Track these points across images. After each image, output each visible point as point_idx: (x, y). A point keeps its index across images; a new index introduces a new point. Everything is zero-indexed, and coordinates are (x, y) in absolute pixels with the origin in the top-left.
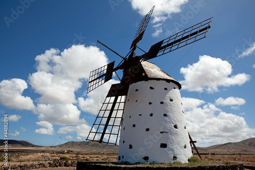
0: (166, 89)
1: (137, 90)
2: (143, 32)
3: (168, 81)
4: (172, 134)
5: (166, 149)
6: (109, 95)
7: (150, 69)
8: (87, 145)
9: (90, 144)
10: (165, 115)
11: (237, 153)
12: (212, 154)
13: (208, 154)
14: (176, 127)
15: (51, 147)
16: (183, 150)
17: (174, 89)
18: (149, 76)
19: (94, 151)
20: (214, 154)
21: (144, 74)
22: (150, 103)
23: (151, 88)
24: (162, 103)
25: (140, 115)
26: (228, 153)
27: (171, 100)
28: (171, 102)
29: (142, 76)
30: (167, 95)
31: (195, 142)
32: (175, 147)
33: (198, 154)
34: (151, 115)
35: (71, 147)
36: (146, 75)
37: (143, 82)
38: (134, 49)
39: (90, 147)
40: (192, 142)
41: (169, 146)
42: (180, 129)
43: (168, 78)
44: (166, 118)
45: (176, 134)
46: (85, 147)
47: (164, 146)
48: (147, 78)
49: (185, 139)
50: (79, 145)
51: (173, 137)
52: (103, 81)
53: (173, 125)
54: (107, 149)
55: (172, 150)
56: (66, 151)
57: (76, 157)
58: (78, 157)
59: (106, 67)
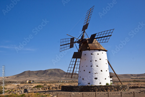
0: (98, 54)
1: (85, 55)
3: (99, 50)
5: (97, 80)
6: (73, 57)
8: (44, 73)
9: (48, 73)
16: (104, 80)
22: (91, 61)
23: (92, 54)
24: (96, 61)
25: (87, 66)
27: (100, 59)
29: (87, 48)
30: (99, 57)
34: (91, 66)
35: (27, 77)
39: (48, 76)
42: (103, 72)
44: (98, 67)
46: (42, 76)
48: (89, 49)
50: (36, 74)
51: (100, 75)
53: (100, 70)
56: (27, 81)
57: (44, 85)
58: (46, 85)
59: (70, 40)
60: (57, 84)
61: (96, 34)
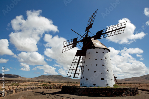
0: (103, 53)
1: (89, 53)
2: (92, 24)
3: (104, 49)
4: (106, 74)
5: (103, 81)
7: (96, 43)
8: (51, 77)
9: (54, 77)
10: (103, 65)
11: (138, 83)
12: (124, 83)
13: (122, 83)
14: (108, 71)
15: (31, 78)
16: (111, 81)
17: (107, 53)
18: (95, 47)
19: (56, 81)
20: (125, 83)
21: (93, 46)
22: (96, 60)
23: (97, 52)
24: (102, 59)
25: (91, 65)
26: (133, 83)
27: (106, 58)
28: (105, 59)
29: (92, 46)
30: (104, 56)
31: (116, 77)
32: (107, 80)
33: (117, 83)
34: (97, 65)
36: (94, 46)
37: (92, 49)
38: (88, 32)
39: (54, 79)
40: (115, 78)
41: (105, 79)
42: (110, 72)
43: (104, 47)
44: (103, 67)
45: (108, 74)
47: (102, 79)
48: (94, 47)
49: (112, 76)
50: (47, 77)
51: (107, 75)
52: (72, 47)
53: (107, 70)
54: (63, 80)
55: (106, 81)
56: (41, 81)
57: (49, 84)
58: (51, 84)
59: (73, 40)
60: (58, 84)
61: (103, 30)
